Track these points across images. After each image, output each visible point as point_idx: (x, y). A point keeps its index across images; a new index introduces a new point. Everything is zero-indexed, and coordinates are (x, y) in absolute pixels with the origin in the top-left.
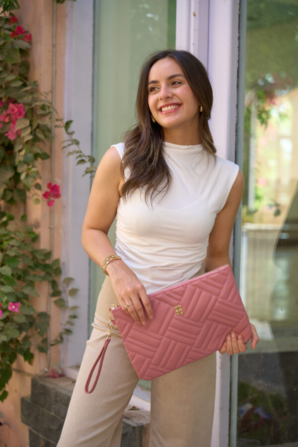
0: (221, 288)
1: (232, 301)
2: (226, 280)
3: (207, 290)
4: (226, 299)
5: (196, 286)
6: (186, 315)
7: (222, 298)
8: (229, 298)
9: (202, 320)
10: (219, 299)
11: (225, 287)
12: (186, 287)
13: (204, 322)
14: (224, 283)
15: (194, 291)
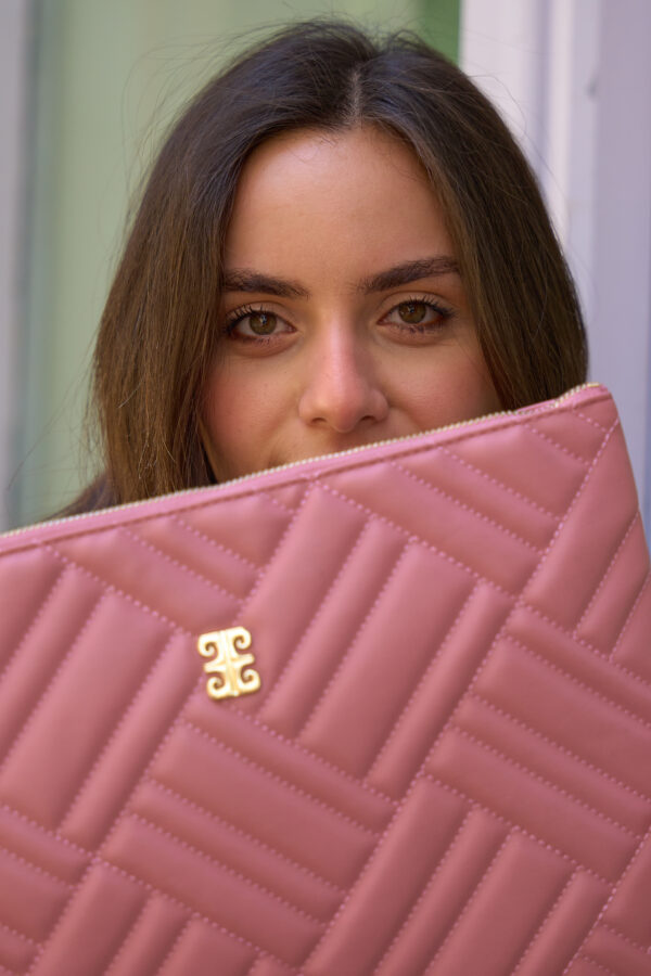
0: (545, 538)
1: (605, 642)
2: (577, 482)
3: (436, 541)
4: (571, 622)
5: (365, 498)
6: (279, 702)
7: (541, 608)
8: (591, 621)
9: (388, 763)
10: (519, 618)
11: (567, 532)
12: (296, 503)
13: (400, 789)
14: (562, 507)
15: (351, 536)
